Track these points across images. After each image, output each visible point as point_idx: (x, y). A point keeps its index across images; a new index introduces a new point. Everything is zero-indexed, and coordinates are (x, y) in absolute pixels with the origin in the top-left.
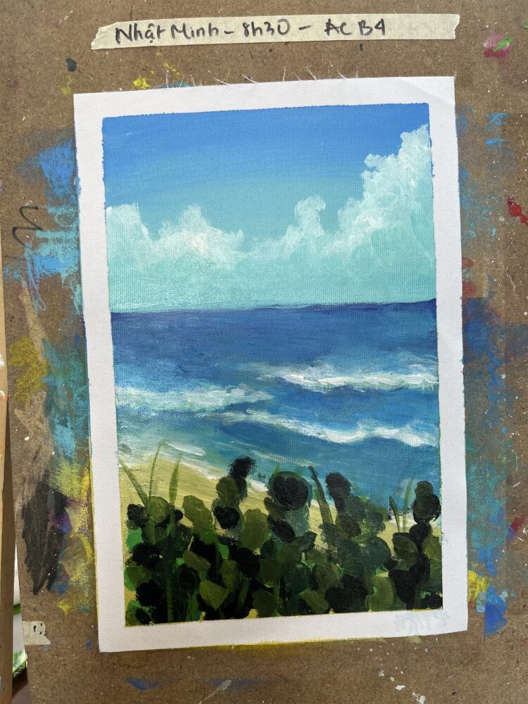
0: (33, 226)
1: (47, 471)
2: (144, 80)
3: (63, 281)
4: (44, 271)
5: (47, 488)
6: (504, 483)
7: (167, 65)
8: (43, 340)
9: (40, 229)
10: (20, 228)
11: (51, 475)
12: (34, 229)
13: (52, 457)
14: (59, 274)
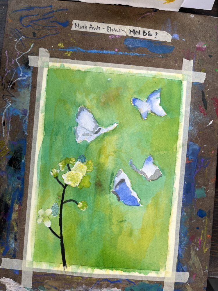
0: (11, 95)
1: (3, 194)
2: (62, 44)
3: (20, 118)
4: (13, 113)
5: (3, 201)
6: (189, 220)
7: (72, 39)
8: (9, 141)
9: (14, 96)
10: (6, 95)
11: (5, 196)
12: (11, 96)
13: (6, 189)
14: (19, 115)
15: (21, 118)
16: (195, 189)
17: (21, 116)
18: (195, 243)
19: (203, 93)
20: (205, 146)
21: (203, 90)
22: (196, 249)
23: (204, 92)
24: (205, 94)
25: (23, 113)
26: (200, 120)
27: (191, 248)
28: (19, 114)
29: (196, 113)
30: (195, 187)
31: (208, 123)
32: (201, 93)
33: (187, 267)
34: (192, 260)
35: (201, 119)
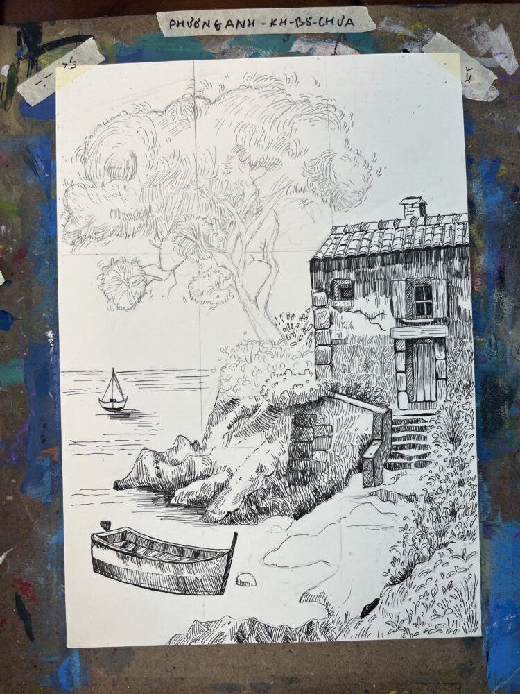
15: (497, 514)
16: (25, 380)
17: (499, 520)
18: (11, 243)
19: (30, 636)
20: (10, 498)
21: (30, 642)
22: (7, 229)
23: (28, 639)
24: (25, 633)
25: (494, 529)
26: (29, 562)
27: (19, 231)
28: (503, 526)
29: (41, 581)
30: (27, 387)
31: (6, 558)
32: (36, 636)
33: (26, 181)
34: (16, 200)
35: (27, 567)
